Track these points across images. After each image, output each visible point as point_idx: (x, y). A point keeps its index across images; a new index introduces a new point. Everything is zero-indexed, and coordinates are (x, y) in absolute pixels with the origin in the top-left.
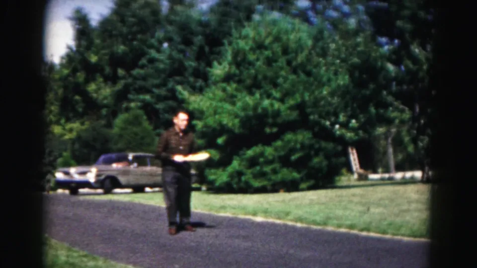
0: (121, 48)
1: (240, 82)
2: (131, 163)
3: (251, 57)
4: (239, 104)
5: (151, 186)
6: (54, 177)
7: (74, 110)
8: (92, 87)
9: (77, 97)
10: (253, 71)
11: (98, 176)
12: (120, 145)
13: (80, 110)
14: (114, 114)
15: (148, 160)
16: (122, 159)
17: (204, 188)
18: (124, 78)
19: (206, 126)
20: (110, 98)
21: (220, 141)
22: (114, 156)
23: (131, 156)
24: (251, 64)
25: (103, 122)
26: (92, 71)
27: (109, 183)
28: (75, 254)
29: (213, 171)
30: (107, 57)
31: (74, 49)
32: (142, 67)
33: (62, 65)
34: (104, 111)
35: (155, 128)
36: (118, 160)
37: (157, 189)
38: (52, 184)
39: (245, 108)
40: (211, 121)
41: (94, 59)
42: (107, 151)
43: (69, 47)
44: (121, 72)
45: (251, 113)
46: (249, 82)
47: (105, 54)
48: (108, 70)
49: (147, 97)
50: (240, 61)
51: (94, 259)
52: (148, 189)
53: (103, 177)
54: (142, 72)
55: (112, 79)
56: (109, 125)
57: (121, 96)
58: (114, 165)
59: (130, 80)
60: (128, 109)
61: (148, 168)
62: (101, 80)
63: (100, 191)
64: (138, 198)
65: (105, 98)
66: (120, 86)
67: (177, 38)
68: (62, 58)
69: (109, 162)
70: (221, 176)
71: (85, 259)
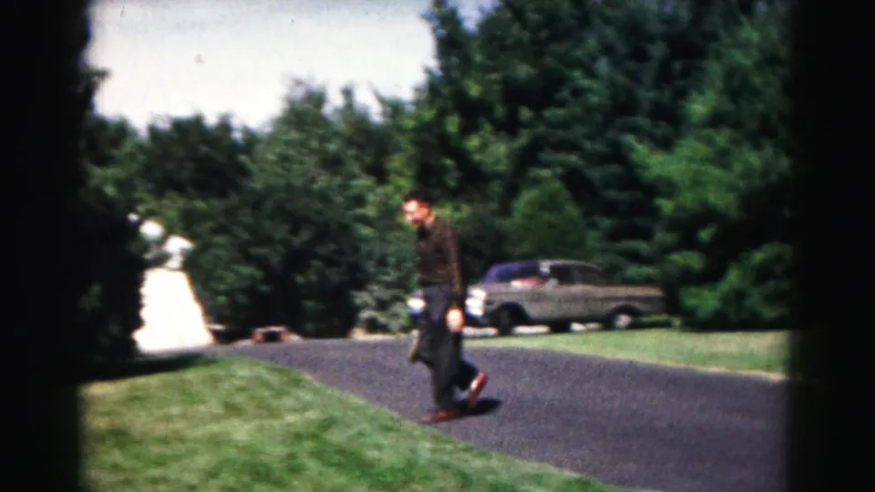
0: (523, 71)
1: (736, 125)
2: (544, 278)
3: (757, 80)
4: (738, 167)
5: (582, 320)
6: (406, 306)
7: (441, 184)
8: (473, 142)
9: (449, 162)
10: (760, 107)
11: (488, 303)
12: (526, 247)
13: (452, 183)
14: (512, 191)
15: (576, 274)
16: (529, 272)
17: (677, 322)
18: (529, 125)
19: (679, 208)
20: (505, 161)
21: (705, 235)
22: (515, 266)
23: (545, 266)
24: (756, 93)
25: (494, 206)
26: (472, 113)
27: (507, 317)
28: (449, 447)
29: (694, 290)
30: (496, 87)
31: (439, 73)
32: (562, 104)
33: (417, 103)
34: (496, 187)
35: (586, 214)
36: (522, 275)
37: (592, 326)
38: (403, 321)
39: (748, 174)
40: (688, 199)
41: (474, 90)
42: (501, 258)
43: (428, 71)
44: (525, 113)
45: (757, 183)
46: (752, 126)
47: (494, 82)
48: (500, 111)
49: (573, 159)
50: (737, 87)
51: (482, 455)
52: (576, 327)
53: (494, 307)
54: (561, 112)
55: (509, 127)
56: (505, 211)
57: (526, 159)
58: (517, 285)
59: (541, 129)
60: (537, 181)
61: (578, 289)
62: (488, 127)
63: (491, 331)
64: (560, 343)
65: (497, 162)
66: (523, 139)
67: (622, 49)
68: (417, 90)
69: (506, 277)
70: (706, 300)
71: (468, 456)
